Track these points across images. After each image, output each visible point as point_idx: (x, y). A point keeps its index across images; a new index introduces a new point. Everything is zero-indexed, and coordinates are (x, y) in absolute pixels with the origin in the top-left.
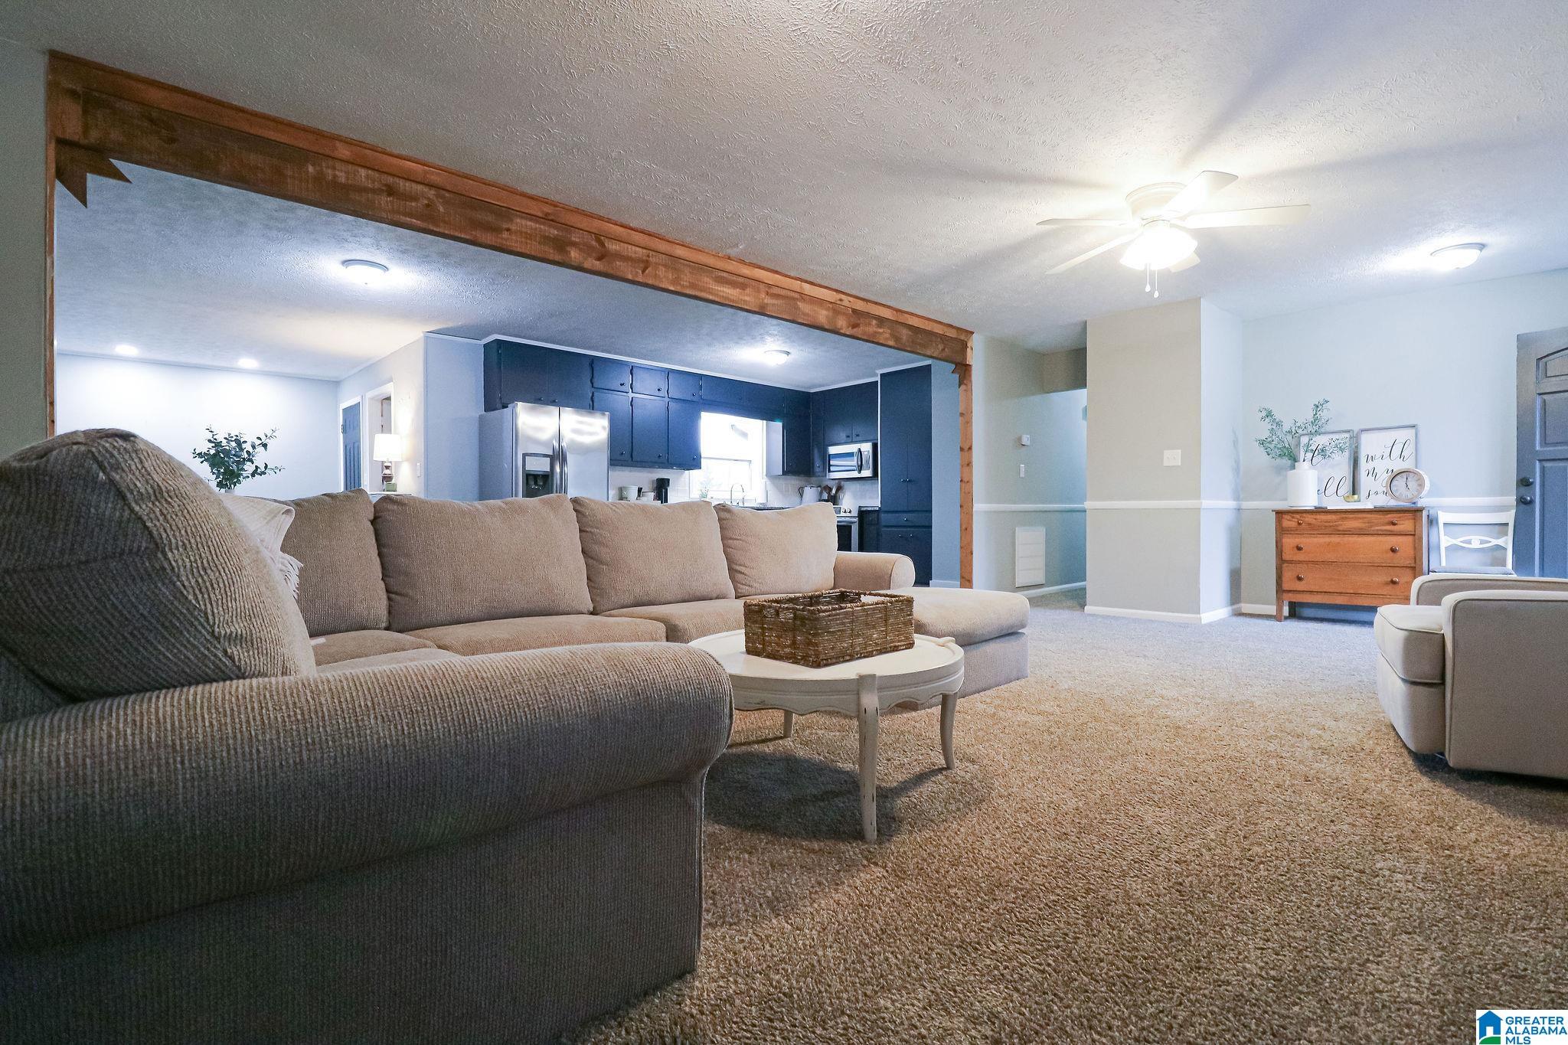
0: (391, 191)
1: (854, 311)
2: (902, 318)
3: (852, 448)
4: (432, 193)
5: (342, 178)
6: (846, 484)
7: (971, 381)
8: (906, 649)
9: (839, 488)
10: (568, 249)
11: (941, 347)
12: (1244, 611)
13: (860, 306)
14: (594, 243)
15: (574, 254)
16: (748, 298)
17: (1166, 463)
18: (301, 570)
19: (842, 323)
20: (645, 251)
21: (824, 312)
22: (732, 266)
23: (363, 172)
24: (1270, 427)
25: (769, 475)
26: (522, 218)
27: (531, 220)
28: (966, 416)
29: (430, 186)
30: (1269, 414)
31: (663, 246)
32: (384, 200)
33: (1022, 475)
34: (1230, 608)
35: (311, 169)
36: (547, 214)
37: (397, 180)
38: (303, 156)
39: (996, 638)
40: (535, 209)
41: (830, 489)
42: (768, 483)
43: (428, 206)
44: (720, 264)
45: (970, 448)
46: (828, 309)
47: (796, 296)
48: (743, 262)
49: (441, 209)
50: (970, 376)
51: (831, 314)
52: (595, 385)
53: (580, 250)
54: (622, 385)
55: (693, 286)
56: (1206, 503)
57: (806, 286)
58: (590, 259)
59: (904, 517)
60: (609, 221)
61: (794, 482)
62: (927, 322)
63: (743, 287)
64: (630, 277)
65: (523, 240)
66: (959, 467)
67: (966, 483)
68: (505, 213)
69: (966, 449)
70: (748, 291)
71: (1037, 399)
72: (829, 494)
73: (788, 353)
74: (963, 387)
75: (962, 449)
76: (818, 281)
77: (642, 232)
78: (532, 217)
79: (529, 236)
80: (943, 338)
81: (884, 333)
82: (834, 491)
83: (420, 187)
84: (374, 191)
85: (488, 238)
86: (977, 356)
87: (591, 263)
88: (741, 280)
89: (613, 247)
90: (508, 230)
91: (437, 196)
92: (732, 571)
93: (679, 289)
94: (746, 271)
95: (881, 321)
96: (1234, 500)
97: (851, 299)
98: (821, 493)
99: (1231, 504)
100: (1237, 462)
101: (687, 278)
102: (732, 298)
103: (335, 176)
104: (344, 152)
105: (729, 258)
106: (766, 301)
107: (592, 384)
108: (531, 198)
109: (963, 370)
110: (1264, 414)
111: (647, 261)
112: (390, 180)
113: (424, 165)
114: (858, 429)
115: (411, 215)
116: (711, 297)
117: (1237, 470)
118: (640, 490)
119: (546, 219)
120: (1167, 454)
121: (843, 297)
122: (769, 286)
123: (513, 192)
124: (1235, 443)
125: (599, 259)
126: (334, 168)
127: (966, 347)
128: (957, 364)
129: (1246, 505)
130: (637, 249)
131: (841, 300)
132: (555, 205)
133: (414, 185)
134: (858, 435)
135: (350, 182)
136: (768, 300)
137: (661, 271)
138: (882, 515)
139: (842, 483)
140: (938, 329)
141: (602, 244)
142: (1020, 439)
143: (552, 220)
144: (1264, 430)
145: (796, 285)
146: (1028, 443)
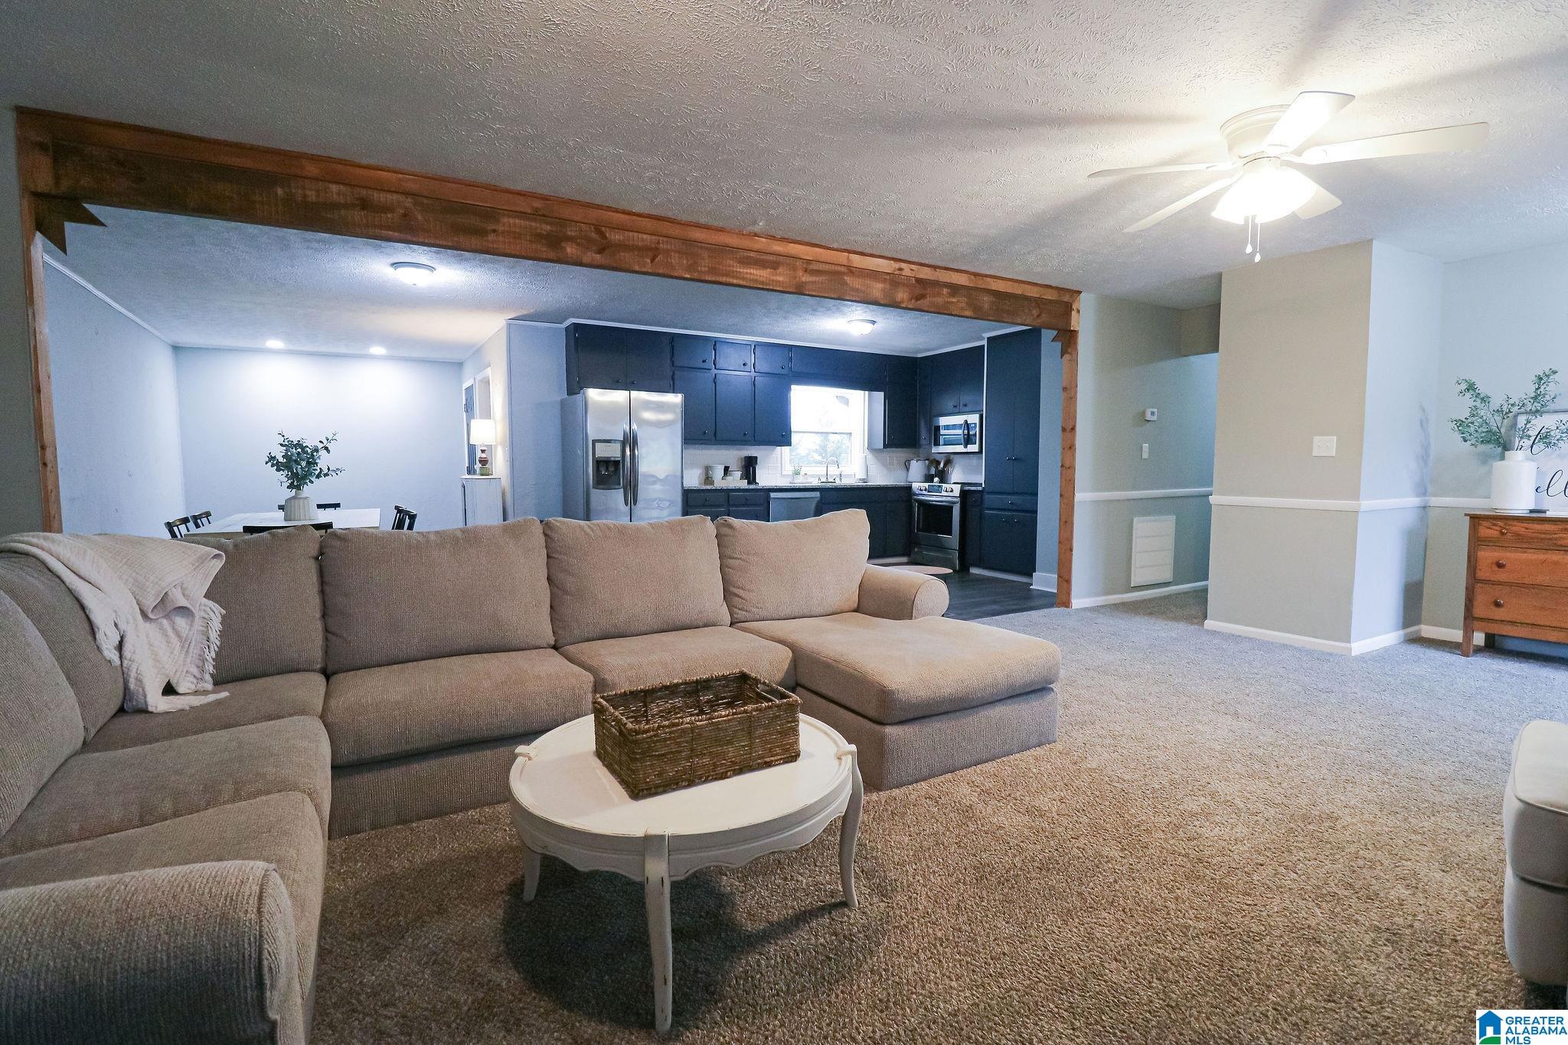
0: (364, 204)
1: (919, 281)
2: (981, 284)
3: (958, 420)
4: (408, 202)
5: (312, 196)
6: (956, 458)
7: (1076, 349)
8: (783, 763)
9: (948, 462)
10: (563, 244)
11: (1035, 312)
12: (1424, 634)
13: (925, 274)
14: (594, 235)
15: (570, 250)
16: (781, 277)
17: (1315, 453)
18: (223, 617)
19: (901, 295)
20: (654, 237)
21: (880, 286)
22: (761, 243)
23: (334, 188)
24: (1471, 403)
25: (871, 448)
26: (509, 216)
27: (518, 217)
28: (1069, 391)
29: (407, 194)
30: (1471, 387)
31: (676, 231)
32: (357, 215)
33: (1145, 455)
34: (1402, 632)
35: (280, 191)
36: (537, 209)
37: (370, 192)
38: (269, 180)
39: (1005, 699)
40: (523, 206)
41: (938, 463)
42: (870, 456)
43: (405, 215)
44: (746, 243)
45: (1073, 429)
46: (884, 281)
47: (843, 269)
48: (773, 238)
49: (420, 217)
50: (1075, 343)
51: (888, 286)
52: (675, 365)
53: (578, 244)
54: (704, 361)
55: (712, 270)
56: (1365, 504)
57: (855, 258)
58: (589, 254)
59: (1010, 499)
60: (609, 209)
61: (900, 454)
62: (1016, 284)
63: (774, 266)
64: (637, 268)
65: (512, 240)
66: (1059, 449)
67: (1067, 470)
68: (490, 215)
69: (1069, 430)
70: (780, 270)
71: (1170, 365)
72: (936, 468)
73: (874, 322)
74: (1067, 357)
75: (1064, 430)
76: (868, 251)
77: (649, 216)
78: (522, 215)
79: (518, 236)
80: (1039, 302)
81: (959, 302)
82: (942, 465)
83: (395, 197)
84: (346, 206)
85: (475, 242)
86: (1085, 320)
87: (590, 256)
88: (771, 258)
89: (615, 237)
90: (494, 231)
91: (415, 204)
92: (728, 595)
93: (696, 275)
94: (778, 247)
95: (955, 289)
96: (1418, 496)
97: (913, 267)
98: (929, 468)
99: (1414, 501)
100: (1426, 448)
101: (705, 264)
102: (761, 279)
103: (305, 196)
104: (312, 169)
105: (756, 235)
106: (804, 279)
107: (673, 363)
108: (519, 193)
109: (1068, 339)
110: (1464, 386)
111: (657, 249)
112: (364, 192)
113: (395, 172)
114: (966, 398)
115: (389, 228)
116: (735, 281)
117: (1424, 457)
118: (726, 469)
119: (537, 215)
120: (1317, 440)
121: (903, 265)
122: (809, 262)
123: (495, 189)
124: (1423, 424)
125: (601, 251)
126: (304, 188)
127: (1071, 309)
128: (1059, 330)
129: (1434, 501)
130: (645, 236)
131: (901, 269)
132: (545, 198)
133: (389, 196)
134: (966, 405)
135: (321, 200)
136: (806, 278)
137: (675, 259)
138: (986, 496)
139: (952, 456)
140: (1033, 292)
141: (605, 237)
142: (1144, 413)
143: (544, 215)
144: (1462, 407)
145: (842, 258)
146: (1155, 418)
